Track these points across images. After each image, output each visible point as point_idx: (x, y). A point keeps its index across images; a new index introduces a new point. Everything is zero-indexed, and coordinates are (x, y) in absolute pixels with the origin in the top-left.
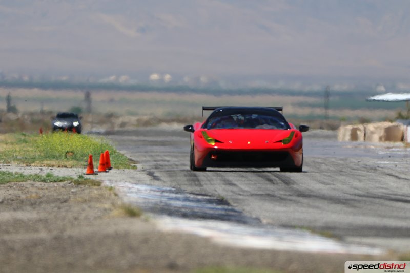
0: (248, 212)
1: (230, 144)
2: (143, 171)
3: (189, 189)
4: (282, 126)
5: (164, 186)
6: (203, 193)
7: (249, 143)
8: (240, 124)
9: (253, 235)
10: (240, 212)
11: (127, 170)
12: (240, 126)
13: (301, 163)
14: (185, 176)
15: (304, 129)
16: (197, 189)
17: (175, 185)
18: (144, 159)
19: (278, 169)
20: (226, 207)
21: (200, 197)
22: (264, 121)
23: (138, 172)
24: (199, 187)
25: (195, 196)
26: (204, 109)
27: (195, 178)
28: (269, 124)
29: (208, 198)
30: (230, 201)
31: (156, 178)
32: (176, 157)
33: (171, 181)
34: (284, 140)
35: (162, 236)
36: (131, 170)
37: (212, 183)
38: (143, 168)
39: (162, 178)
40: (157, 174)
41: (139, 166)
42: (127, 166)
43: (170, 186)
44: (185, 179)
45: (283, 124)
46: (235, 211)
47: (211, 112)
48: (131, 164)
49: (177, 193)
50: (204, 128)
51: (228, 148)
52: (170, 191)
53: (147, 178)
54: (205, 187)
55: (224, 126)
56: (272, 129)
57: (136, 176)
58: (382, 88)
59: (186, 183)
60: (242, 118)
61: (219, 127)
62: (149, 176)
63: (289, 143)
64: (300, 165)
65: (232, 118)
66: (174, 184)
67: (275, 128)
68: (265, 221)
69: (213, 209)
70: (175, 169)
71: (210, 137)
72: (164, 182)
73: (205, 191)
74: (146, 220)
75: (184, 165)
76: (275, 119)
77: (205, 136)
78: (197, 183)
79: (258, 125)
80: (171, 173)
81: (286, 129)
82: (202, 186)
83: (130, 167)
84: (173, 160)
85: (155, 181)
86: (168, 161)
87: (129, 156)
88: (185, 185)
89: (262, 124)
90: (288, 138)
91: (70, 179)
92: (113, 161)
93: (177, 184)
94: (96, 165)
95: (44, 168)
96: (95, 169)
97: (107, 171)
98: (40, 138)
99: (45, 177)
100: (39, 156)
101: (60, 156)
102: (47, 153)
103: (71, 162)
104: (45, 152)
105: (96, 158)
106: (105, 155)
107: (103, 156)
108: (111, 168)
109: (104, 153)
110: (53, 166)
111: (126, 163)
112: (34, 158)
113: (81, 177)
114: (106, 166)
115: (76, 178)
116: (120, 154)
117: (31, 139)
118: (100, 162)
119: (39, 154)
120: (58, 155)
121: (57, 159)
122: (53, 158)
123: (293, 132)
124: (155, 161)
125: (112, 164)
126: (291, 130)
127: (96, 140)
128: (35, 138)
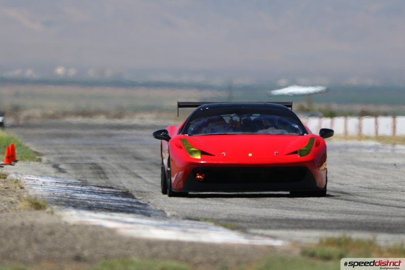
0: (154, 204)
1: (223, 157)
2: (48, 163)
3: (95, 182)
4: (296, 130)
5: (70, 178)
6: (109, 185)
7: (250, 155)
8: (234, 127)
9: (158, 227)
10: (146, 205)
11: (32, 163)
12: (235, 130)
13: (325, 184)
14: (91, 168)
15: (327, 133)
16: (102, 182)
17: (81, 178)
18: (49, 151)
19: (288, 193)
20: (131, 200)
21: (105, 189)
22: (269, 124)
23: (43, 165)
24: (105, 179)
25: (101, 189)
26: (181, 105)
27: (100, 171)
28: (277, 128)
29: (113, 190)
30: (135, 194)
31: (61, 171)
32: (80, 149)
33: (76, 174)
34: (301, 151)
35: (67, 227)
36: (37, 163)
37: (118, 175)
38: (48, 160)
39: (68, 171)
40: (62, 166)
41: (44, 159)
42: (33, 159)
43: (76, 178)
44: (90, 171)
45: (297, 126)
46: (140, 204)
47: (195, 109)
48: (36, 157)
49: (82, 186)
50: (184, 134)
51: (215, 162)
52: (75, 184)
53: (52, 171)
54: (111, 179)
55: (213, 130)
56: (282, 134)
57: (41, 168)
59: (91, 176)
60: (236, 118)
61: (205, 132)
62: (54, 169)
63: (307, 154)
64: (324, 186)
65: (222, 119)
66: (79, 177)
67: (286, 133)
68: (168, 214)
69: (118, 201)
70: (80, 162)
71: (193, 147)
72: (70, 174)
73: (110, 183)
74: (52, 213)
75: (89, 158)
76: (285, 119)
77: (186, 145)
78: (102, 175)
79: (261, 129)
80: (76, 166)
81: (303, 135)
82: (107, 178)
83: (35, 160)
84: (77, 153)
85: (60, 173)
86: (73, 153)
87: (34, 149)
88: (91, 178)
89: (267, 127)
90: (306, 147)
92: (19, 154)
93: (82, 176)
94: (2, 159)
96: (1, 162)
97: (12, 163)
105: (1, 151)
106: (10, 148)
107: (8, 149)
108: (16, 161)
109: (10, 145)
111: (32, 156)
114: (12, 159)
116: (26, 146)
118: (6, 155)
123: (312, 138)
124: (60, 154)
125: (18, 157)
126: (309, 136)
127: (2, 133)
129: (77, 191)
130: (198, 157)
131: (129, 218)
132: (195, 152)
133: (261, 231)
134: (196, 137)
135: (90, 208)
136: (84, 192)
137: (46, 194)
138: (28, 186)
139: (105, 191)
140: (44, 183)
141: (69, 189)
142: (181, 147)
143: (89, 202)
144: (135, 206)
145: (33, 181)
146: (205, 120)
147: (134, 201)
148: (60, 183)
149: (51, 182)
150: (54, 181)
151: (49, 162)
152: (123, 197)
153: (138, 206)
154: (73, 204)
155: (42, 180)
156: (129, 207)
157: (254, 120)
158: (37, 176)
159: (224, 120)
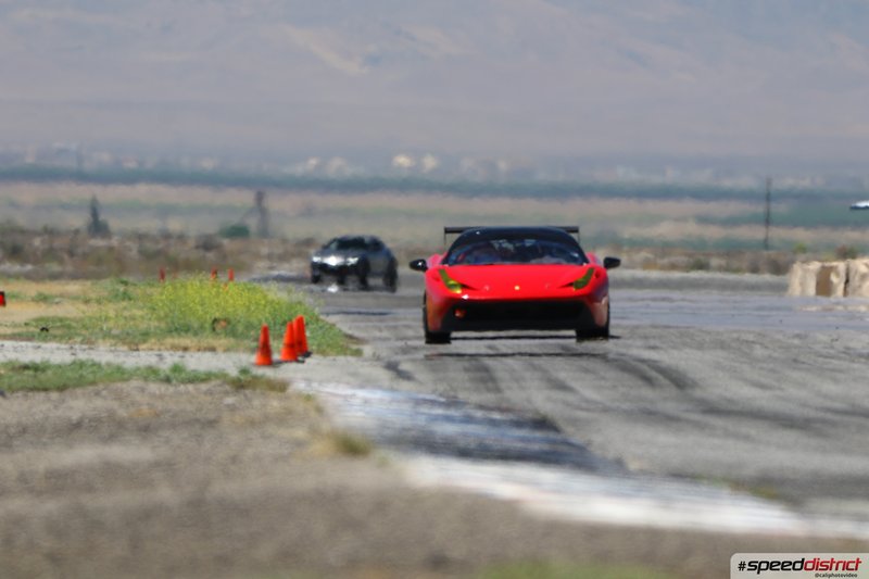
0: (600, 446)
1: (486, 292)
2: (376, 360)
3: (475, 398)
4: (575, 260)
5: (421, 391)
6: (503, 406)
7: (517, 288)
11: (341, 359)
15: (612, 263)
16: (489, 398)
17: (446, 391)
18: (378, 334)
22: (545, 252)
23: (366, 364)
24: (495, 392)
26: (447, 231)
27: (484, 374)
28: (552, 255)
30: (561, 424)
31: (403, 376)
33: (435, 382)
34: (577, 283)
35: (416, 498)
36: (352, 359)
37: (523, 385)
38: (374, 354)
39: (417, 376)
40: (405, 367)
41: (367, 350)
42: (344, 351)
43: (434, 392)
44: (465, 376)
45: (576, 255)
47: (457, 236)
48: (349, 345)
50: (444, 263)
53: (384, 376)
54: (508, 394)
56: (559, 264)
57: (361, 370)
59: (468, 385)
60: (508, 245)
61: (468, 262)
62: (387, 372)
63: (584, 286)
67: (564, 262)
68: (633, 466)
71: (453, 280)
72: (421, 383)
73: (507, 402)
74: (383, 464)
75: (463, 348)
76: (564, 247)
77: (444, 277)
78: (490, 385)
79: (534, 258)
80: (435, 365)
81: (582, 265)
82: (499, 390)
83: (348, 352)
85: (401, 381)
87: (346, 329)
88: (466, 390)
89: (541, 256)
90: (583, 278)
91: (222, 376)
92: (314, 338)
93: (448, 388)
94: (278, 348)
95: (166, 354)
96: (276, 357)
97: (300, 358)
98: (159, 290)
99: (168, 372)
100: (156, 328)
101: (202, 327)
102: (173, 323)
103: (223, 341)
104: (169, 320)
105: (277, 333)
106: (295, 326)
107: (291, 326)
108: (308, 354)
109: (294, 320)
110: (186, 349)
111: (341, 343)
112: (146, 335)
113: (244, 371)
114: (298, 349)
115: (234, 373)
116: (327, 323)
117: (139, 291)
118: (285, 340)
119: (156, 324)
120: (196, 325)
121: (196, 334)
122: (187, 331)
123: (592, 269)
124: (402, 339)
125: (311, 345)
126: (589, 265)
127: (277, 294)
128: (149, 290)
130: (459, 291)
132: (455, 286)
134: (457, 268)
142: (438, 280)
146: (469, 247)
151: (377, 358)
155: (362, 394)
157: (530, 247)
158: (353, 387)
159: (492, 246)
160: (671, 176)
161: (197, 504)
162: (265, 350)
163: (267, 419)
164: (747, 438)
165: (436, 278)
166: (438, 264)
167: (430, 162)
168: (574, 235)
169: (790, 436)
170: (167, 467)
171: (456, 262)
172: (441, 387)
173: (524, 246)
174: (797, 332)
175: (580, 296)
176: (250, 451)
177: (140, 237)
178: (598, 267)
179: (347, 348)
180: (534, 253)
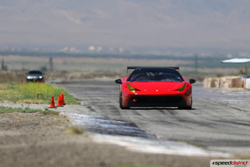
0: (149, 131)
1: (145, 92)
2: (85, 106)
3: (113, 117)
4: (179, 80)
5: (98, 115)
6: (121, 119)
7: (157, 91)
8: (151, 78)
9: (151, 145)
10: (143, 131)
12: (151, 79)
13: (191, 104)
14: (110, 109)
15: (192, 81)
16: (117, 117)
18: (85, 98)
20: (135, 128)
21: (119, 122)
22: (167, 77)
23: (82, 107)
25: (116, 121)
26: (129, 68)
27: (116, 110)
28: (170, 79)
30: (137, 125)
31: (93, 110)
32: (105, 97)
33: (102, 112)
34: (180, 89)
35: (96, 146)
36: (78, 106)
37: (127, 113)
38: (84, 104)
39: (96, 110)
40: (93, 107)
41: (82, 103)
42: (75, 103)
43: (101, 115)
44: (110, 110)
45: (179, 78)
46: (141, 131)
49: (105, 119)
50: (128, 81)
51: (142, 94)
52: (101, 118)
53: (87, 110)
54: (123, 116)
55: (141, 80)
56: (172, 82)
57: (80, 109)
58: (230, 56)
59: (111, 113)
60: (152, 74)
61: (138, 80)
62: (88, 109)
63: (183, 90)
67: (174, 81)
68: (158, 137)
69: (127, 129)
70: (104, 105)
71: (132, 87)
72: (97, 112)
73: (122, 118)
74: (87, 136)
75: (110, 102)
76: (174, 75)
77: (129, 86)
78: (117, 113)
79: (163, 79)
80: (101, 107)
81: (182, 82)
82: (120, 115)
83: (76, 103)
84: (102, 99)
85: (92, 112)
86: (100, 100)
87: (76, 97)
88: (110, 114)
89: (166, 79)
90: (182, 87)
91: (40, 111)
92: (66, 100)
93: (105, 114)
94: (56, 103)
95: (24, 104)
96: (56, 105)
97: (62, 105)
98: (22, 86)
99: (24, 109)
100: (21, 97)
101: (34, 97)
102: (26, 95)
103: (40, 101)
104: (24, 94)
105: (56, 98)
106: (61, 96)
107: (60, 96)
108: (65, 104)
109: (61, 95)
110: (30, 103)
111: (74, 101)
112: (18, 99)
113: (46, 109)
114: (62, 103)
115: (43, 110)
116: (71, 95)
117: (16, 86)
118: (58, 101)
119: (21, 95)
120: (32, 96)
121: (32, 99)
122: (30, 98)
123: (186, 83)
124: (92, 100)
125: (66, 102)
126: (184, 82)
127: (56, 87)
128: (19, 86)
129: (102, 123)
130: (134, 92)
131: (134, 139)
132: (133, 89)
133: (216, 148)
134: (133, 83)
135: (110, 133)
136: (106, 123)
137: (83, 124)
138: (72, 120)
139: (119, 123)
140: (82, 117)
141: (97, 121)
142: (126, 87)
143: (109, 130)
144: (138, 132)
145: (75, 116)
146: (138, 75)
147: (137, 128)
148: (92, 118)
149: (86, 117)
150: (88, 117)
152: (130, 126)
153: (139, 132)
154: (99, 131)
155: (80, 116)
156: (134, 133)
157: (161, 75)
158: (78, 114)
159: (147, 75)
160: (169, 53)
161: (32, 147)
162: (53, 103)
163: (53, 123)
164: (191, 128)
165: (125, 87)
166: (125, 81)
167: (100, 49)
168: (177, 70)
169: (204, 128)
170: (24, 137)
171: (133, 81)
172: (103, 114)
173: (159, 75)
174: (206, 97)
175: (181, 94)
176: (48, 132)
177: (16, 71)
178: (188, 83)
179: (76, 102)
180: (162, 77)
